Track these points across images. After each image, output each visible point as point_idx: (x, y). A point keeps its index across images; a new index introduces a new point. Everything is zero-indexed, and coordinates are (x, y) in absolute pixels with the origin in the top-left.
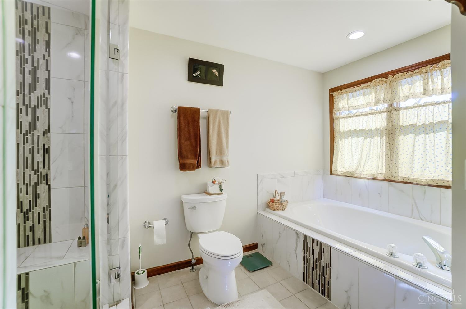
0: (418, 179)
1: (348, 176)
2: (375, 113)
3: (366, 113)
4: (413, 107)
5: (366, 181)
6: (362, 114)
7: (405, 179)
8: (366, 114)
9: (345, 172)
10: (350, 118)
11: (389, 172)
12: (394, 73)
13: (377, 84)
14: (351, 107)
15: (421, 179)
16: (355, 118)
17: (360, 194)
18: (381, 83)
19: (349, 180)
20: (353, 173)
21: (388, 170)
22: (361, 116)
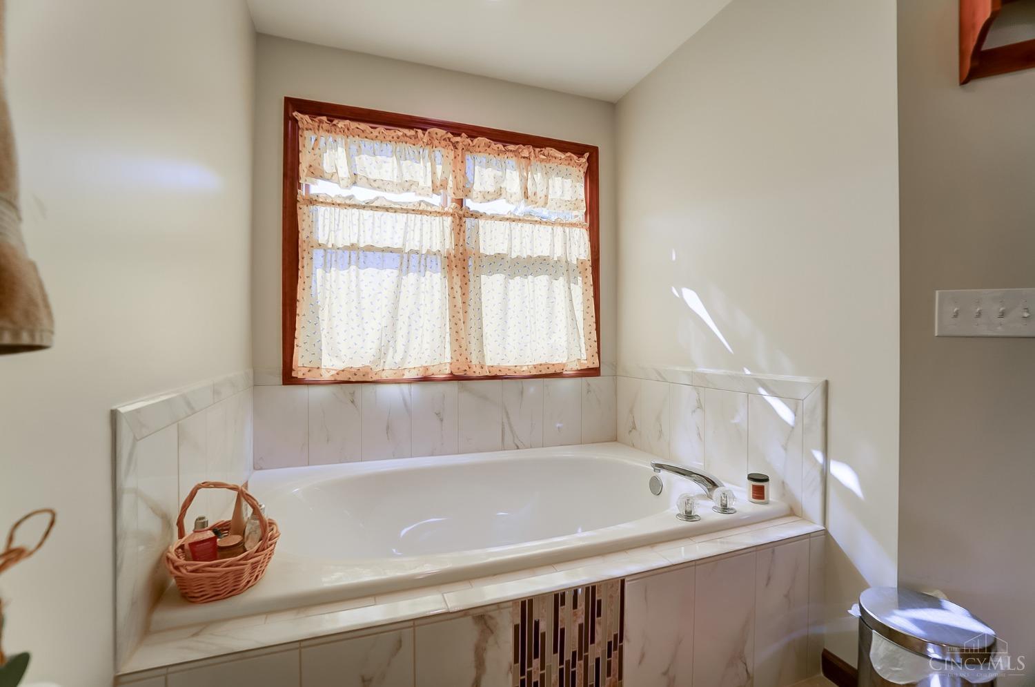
0: (516, 366)
1: (352, 382)
2: (427, 211)
3: (405, 207)
4: (503, 219)
5: (405, 387)
6: (393, 206)
7: (491, 369)
8: (405, 210)
9: (343, 371)
10: (355, 211)
11: (459, 358)
12: (474, 132)
13: (436, 142)
14: (365, 180)
15: (521, 366)
16: (371, 212)
17: (388, 428)
18: (443, 143)
19: (353, 394)
20: (366, 370)
21: (458, 353)
22: (390, 210)
